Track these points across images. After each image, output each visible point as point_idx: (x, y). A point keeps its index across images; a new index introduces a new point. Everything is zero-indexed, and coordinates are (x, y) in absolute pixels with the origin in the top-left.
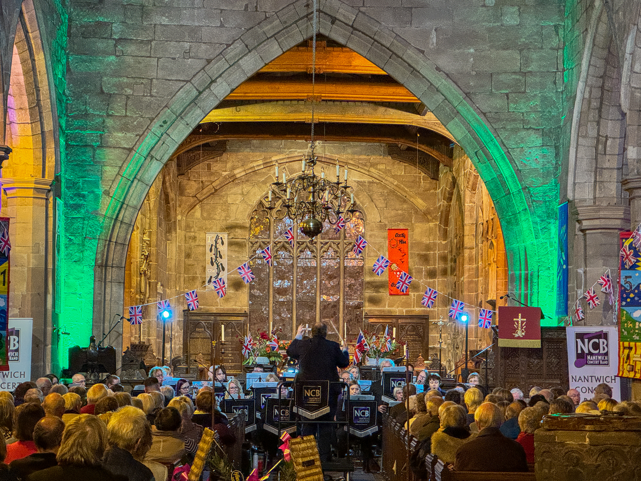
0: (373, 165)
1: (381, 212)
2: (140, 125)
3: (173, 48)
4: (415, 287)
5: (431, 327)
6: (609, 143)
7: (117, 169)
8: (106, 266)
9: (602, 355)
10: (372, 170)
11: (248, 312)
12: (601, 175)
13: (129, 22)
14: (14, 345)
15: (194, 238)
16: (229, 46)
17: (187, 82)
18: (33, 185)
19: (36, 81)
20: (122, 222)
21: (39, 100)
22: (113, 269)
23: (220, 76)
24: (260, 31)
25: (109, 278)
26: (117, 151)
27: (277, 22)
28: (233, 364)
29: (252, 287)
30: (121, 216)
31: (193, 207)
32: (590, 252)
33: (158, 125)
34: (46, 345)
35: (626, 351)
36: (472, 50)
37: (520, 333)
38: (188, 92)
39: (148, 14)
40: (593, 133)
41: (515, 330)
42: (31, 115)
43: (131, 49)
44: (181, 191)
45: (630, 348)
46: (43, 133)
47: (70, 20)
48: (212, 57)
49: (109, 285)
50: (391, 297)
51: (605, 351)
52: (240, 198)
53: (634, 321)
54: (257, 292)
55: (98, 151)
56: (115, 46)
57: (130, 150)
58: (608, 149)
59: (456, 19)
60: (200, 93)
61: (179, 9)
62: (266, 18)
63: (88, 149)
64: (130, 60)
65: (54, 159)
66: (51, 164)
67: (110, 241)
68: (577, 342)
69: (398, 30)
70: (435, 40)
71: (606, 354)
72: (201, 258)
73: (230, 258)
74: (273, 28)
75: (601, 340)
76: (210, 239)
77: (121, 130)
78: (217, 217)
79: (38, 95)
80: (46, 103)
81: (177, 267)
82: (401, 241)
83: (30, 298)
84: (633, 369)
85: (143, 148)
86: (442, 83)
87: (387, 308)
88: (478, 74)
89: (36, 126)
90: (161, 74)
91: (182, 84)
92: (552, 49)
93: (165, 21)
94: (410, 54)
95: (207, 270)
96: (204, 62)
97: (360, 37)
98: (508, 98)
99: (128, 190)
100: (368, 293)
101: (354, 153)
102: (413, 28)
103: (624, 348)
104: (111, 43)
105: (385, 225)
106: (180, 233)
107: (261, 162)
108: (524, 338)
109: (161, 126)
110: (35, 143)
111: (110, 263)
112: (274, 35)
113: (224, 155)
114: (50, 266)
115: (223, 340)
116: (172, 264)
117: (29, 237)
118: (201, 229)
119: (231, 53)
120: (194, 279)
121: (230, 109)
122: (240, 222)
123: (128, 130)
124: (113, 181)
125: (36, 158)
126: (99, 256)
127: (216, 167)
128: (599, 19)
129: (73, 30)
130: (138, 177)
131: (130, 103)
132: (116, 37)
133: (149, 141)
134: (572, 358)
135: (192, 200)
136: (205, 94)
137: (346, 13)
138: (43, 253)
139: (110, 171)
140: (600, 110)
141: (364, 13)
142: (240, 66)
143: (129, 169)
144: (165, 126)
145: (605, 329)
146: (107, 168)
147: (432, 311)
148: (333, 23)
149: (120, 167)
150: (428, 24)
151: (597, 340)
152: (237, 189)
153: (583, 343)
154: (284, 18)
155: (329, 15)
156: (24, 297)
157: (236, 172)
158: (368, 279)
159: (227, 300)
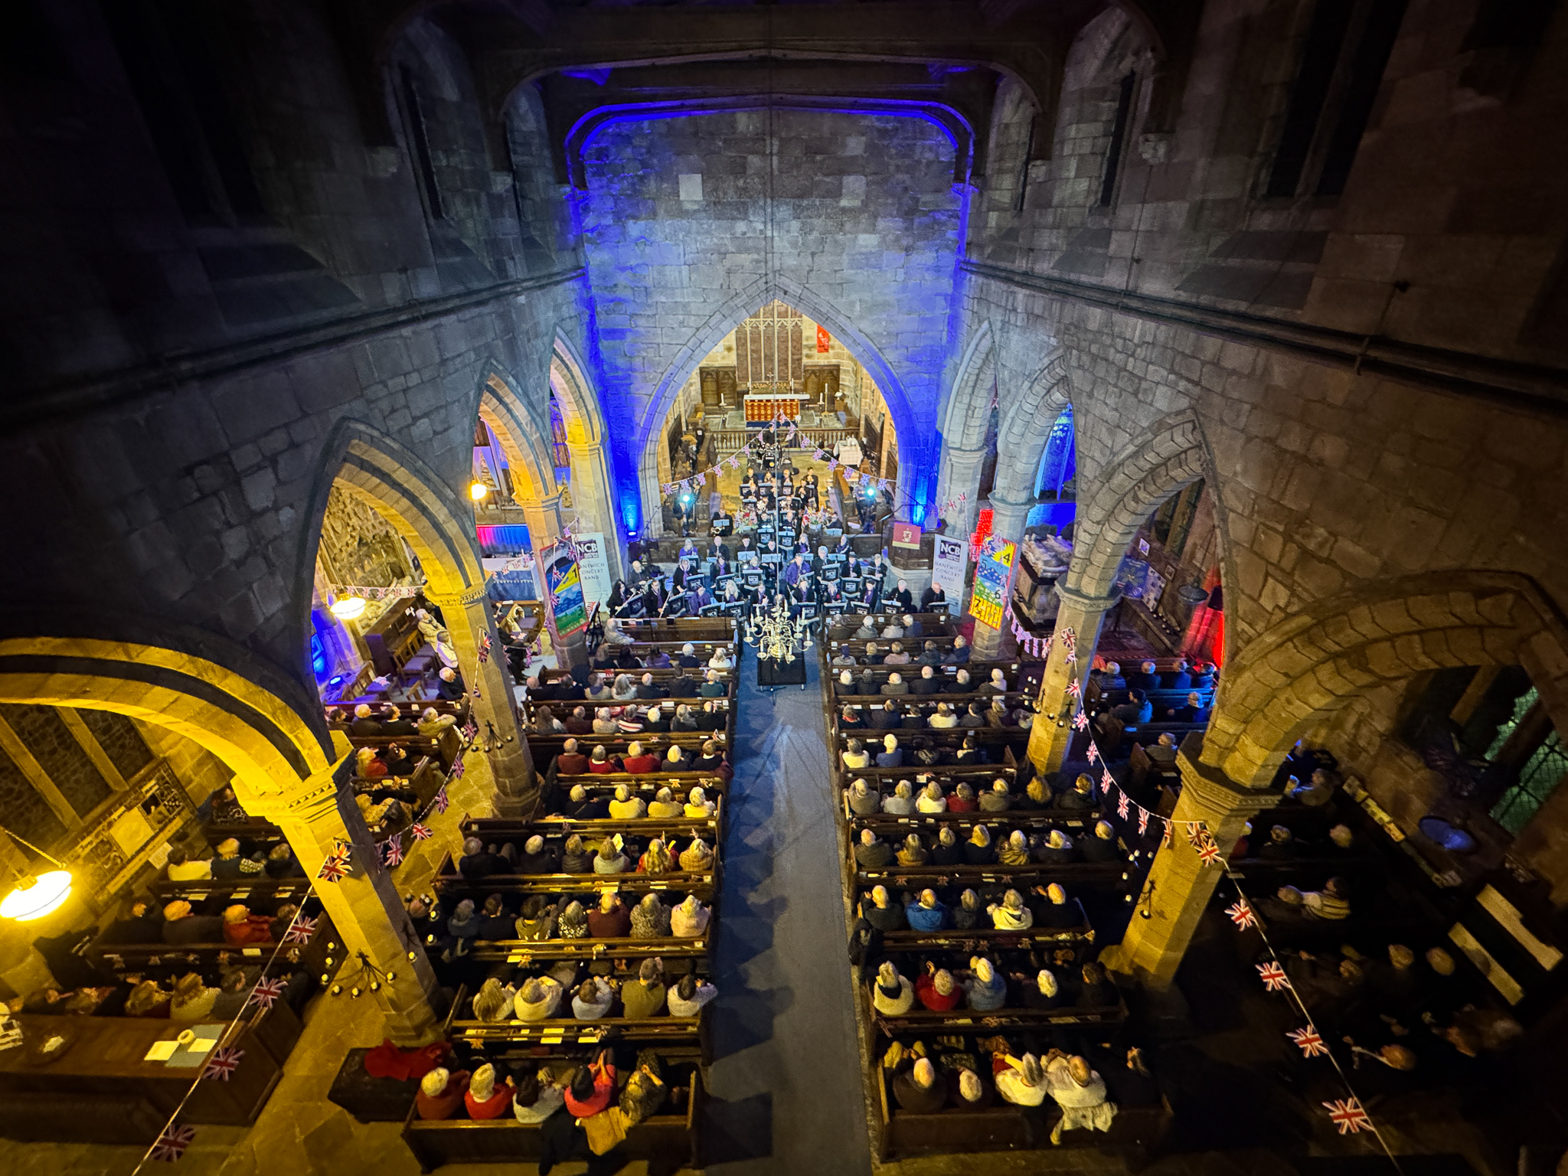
2: (654, 378)
3: (672, 321)
6: (976, 411)
8: (645, 469)
11: (736, 365)
12: (968, 429)
16: (711, 316)
17: (683, 345)
18: (588, 448)
19: (575, 382)
20: (651, 441)
21: (580, 393)
25: (648, 476)
29: (738, 348)
36: (885, 316)
39: (650, 294)
42: (577, 405)
43: (642, 322)
46: (588, 412)
48: (699, 325)
49: (648, 480)
50: (819, 354)
54: (740, 352)
57: (650, 395)
58: (975, 415)
59: (875, 292)
61: (673, 289)
62: (737, 294)
69: (832, 301)
74: (742, 301)
90: (666, 340)
91: (680, 347)
96: (694, 330)
97: (805, 305)
98: (908, 351)
102: (843, 299)
110: (583, 420)
111: (647, 467)
119: (713, 321)
125: (586, 431)
130: (658, 411)
131: (645, 362)
132: (630, 313)
134: (937, 552)
137: (795, 289)
141: (808, 288)
150: (854, 297)
154: (749, 293)
155: (782, 289)
159: (723, 358)
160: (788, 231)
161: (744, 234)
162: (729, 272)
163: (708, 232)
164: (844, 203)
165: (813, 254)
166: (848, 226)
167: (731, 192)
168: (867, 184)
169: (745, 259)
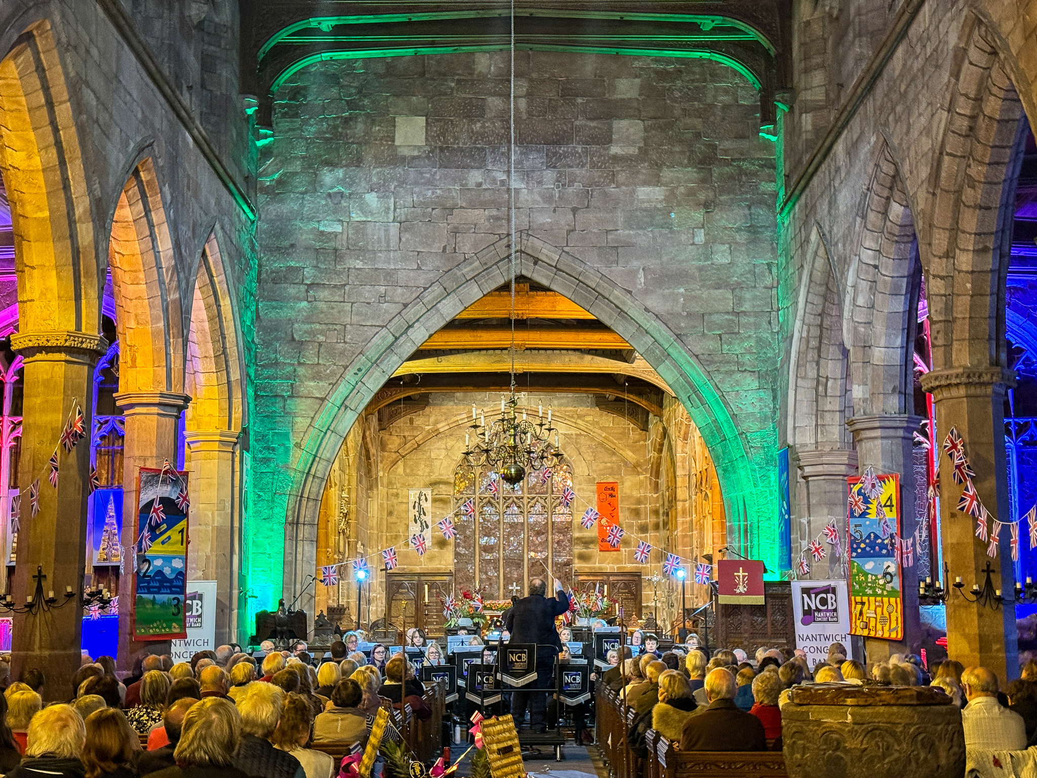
0: (580, 417)
1: (589, 465)
2: (333, 373)
3: (368, 293)
4: (627, 543)
5: (644, 584)
6: (829, 384)
7: (309, 420)
8: (297, 523)
9: (831, 611)
10: (579, 421)
11: (453, 571)
12: (822, 418)
13: (323, 266)
14: (197, 610)
15: (397, 495)
16: (425, 289)
17: (383, 327)
18: (217, 438)
19: (221, 327)
20: (314, 476)
21: (224, 348)
22: (306, 527)
23: (418, 320)
24: (459, 273)
25: (301, 536)
26: (309, 401)
27: (477, 263)
28: (437, 627)
29: (457, 545)
30: (313, 471)
31: (395, 463)
32: (813, 501)
33: (352, 373)
34: (231, 610)
35: (859, 607)
36: (682, 290)
37: (741, 589)
38: (384, 338)
39: (341, 257)
40: (812, 373)
41: (736, 585)
42: (216, 364)
43: (324, 294)
44: (383, 446)
45: (863, 603)
46: (229, 382)
47: (260, 266)
48: (408, 301)
49: (300, 544)
50: (602, 553)
51: (834, 607)
52: (444, 453)
53: (866, 574)
54: (462, 550)
55: (288, 402)
56: (307, 291)
57: (323, 400)
58: (829, 390)
59: (665, 259)
60: (396, 339)
61: (374, 252)
62: (465, 259)
63: (278, 399)
64: (322, 305)
65: (241, 409)
66: (237, 415)
67: (302, 497)
68: (803, 598)
69: (605, 271)
70: (643, 280)
71: (835, 610)
72: (404, 515)
73: (434, 515)
74: (473, 270)
75: (829, 596)
76: (413, 495)
77: (313, 379)
78: (420, 473)
79: (224, 343)
80: (232, 351)
81: (379, 525)
82: (611, 495)
83: (214, 559)
84: (866, 626)
85: (337, 397)
86: (651, 324)
87: (597, 565)
88: (689, 315)
89: (222, 375)
90: (355, 319)
91: (378, 329)
92: (765, 288)
93: (359, 264)
94: (617, 295)
95: (411, 528)
96: (401, 307)
97: (564, 278)
98: (721, 339)
99: (321, 442)
100: (578, 549)
101: (560, 405)
102: (620, 268)
103: (856, 603)
104: (303, 288)
105: (594, 478)
106: (382, 490)
107: (465, 416)
108: (746, 594)
109: (356, 374)
110: (220, 393)
111: (301, 520)
112: (473, 278)
113: (427, 409)
114: (236, 524)
115: (427, 600)
116: (374, 522)
117: (214, 493)
118: (403, 485)
119: (428, 297)
120: (397, 537)
121: (432, 360)
122: (444, 478)
123: (321, 379)
124: (305, 433)
125: (221, 409)
126: (290, 513)
127: (419, 421)
128: (816, 253)
129: (264, 276)
130: (332, 428)
131: (322, 350)
132: (308, 282)
133: (343, 390)
134: (798, 615)
135: (394, 456)
136: (402, 340)
137: (549, 253)
138: (230, 511)
139: (301, 423)
140: (819, 349)
141: (567, 253)
142: (438, 310)
143: (322, 420)
144: (360, 374)
145: (833, 584)
146: (299, 419)
147: (644, 568)
149: (313, 418)
150: (635, 264)
151: (824, 596)
152: (441, 444)
153: (810, 598)
154: (483, 260)
155: (531, 256)
156: (208, 558)
157: (439, 426)
158: (577, 534)
159: (431, 559)
160: (540, 183)
161: (480, 184)
162: (455, 232)
163: (430, 183)
164: (615, 150)
165: (574, 210)
166: (621, 177)
167: (465, 136)
168: (646, 130)
169: (479, 215)
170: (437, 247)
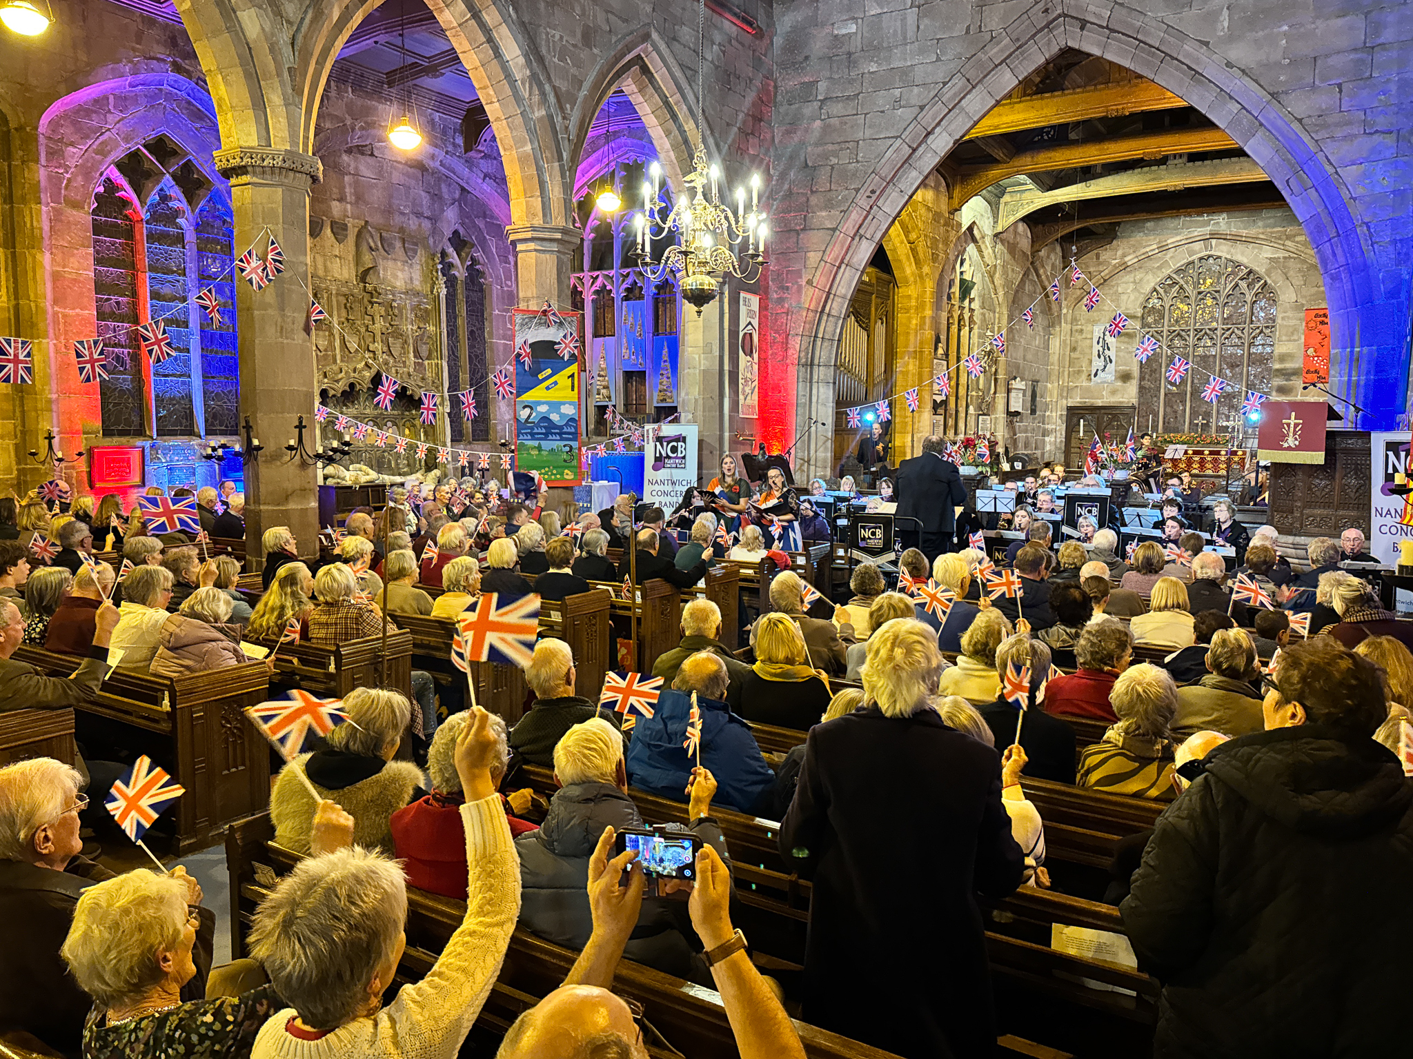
1: (1297, 291)
2: (845, 199)
3: (882, 100)
7: (821, 254)
10: (1288, 243)
11: (1136, 404)
13: (836, 76)
14: (682, 452)
15: (1082, 331)
16: (945, 84)
17: (896, 137)
20: (829, 313)
22: (821, 368)
23: (938, 124)
24: (985, 58)
25: (815, 378)
26: (821, 233)
27: (1006, 42)
29: (1142, 378)
30: (827, 309)
31: (1080, 299)
33: (865, 196)
37: (1291, 441)
38: (899, 151)
39: (855, 62)
41: (1284, 437)
43: (837, 109)
48: (925, 101)
49: (815, 385)
52: (1132, 286)
54: (1146, 383)
55: (801, 236)
56: (820, 108)
60: (914, 150)
62: (992, 38)
63: (792, 234)
64: (835, 122)
68: (1387, 456)
70: (1226, 24)
72: (1087, 351)
73: (1118, 350)
74: (1002, 51)
76: (1098, 331)
77: (825, 207)
78: (1106, 308)
81: (1061, 360)
82: (1322, 323)
83: (702, 402)
86: (1237, 84)
88: (1294, 62)
90: (868, 133)
91: (890, 142)
93: (874, 67)
94: (1189, 50)
95: (1094, 363)
96: (917, 110)
97: (1119, 41)
98: (1341, 91)
99: (835, 276)
100: (1277, 382)
102: (1194, 11)
104: (816, 104)
105: (1303, 305)
106: (1065, 326)
107: (1155, 246)
108: (1297, 448)
109: (869, 197)
111: (816, 362)
112: (1004, 60)
113: (1115, 242)
116: (1054, 358)
117: (699, 336)
118: (1088, 321)
120: (1079, 372)
121: (1080, 185)
122: (1131, 312)
123: (832, 207)
124: (817, 268)
126: (803, 354)
127: (1106, 255)
130: (846, 261)
132: (820, 97)
133: (855, 216)
135: (1079, 292)
136: (921, 150)
137: (1097, 10)
138: (717, 354)
141: (1122, 5)
142: (962, 109)
143: (834, 253)
144: (874, 196)
146: (811, 254)
148: (1082, 28)
149: (824, 252)
150: (1218, 1)
152: (1129, 278)
153: (1398, 458)
154: (1014, 37)
155: (1077, 18)
157: (1126, 259)
158: (1277, 366)
159: (1114, 392)
162: (981, 4)
170: (959, 30)
